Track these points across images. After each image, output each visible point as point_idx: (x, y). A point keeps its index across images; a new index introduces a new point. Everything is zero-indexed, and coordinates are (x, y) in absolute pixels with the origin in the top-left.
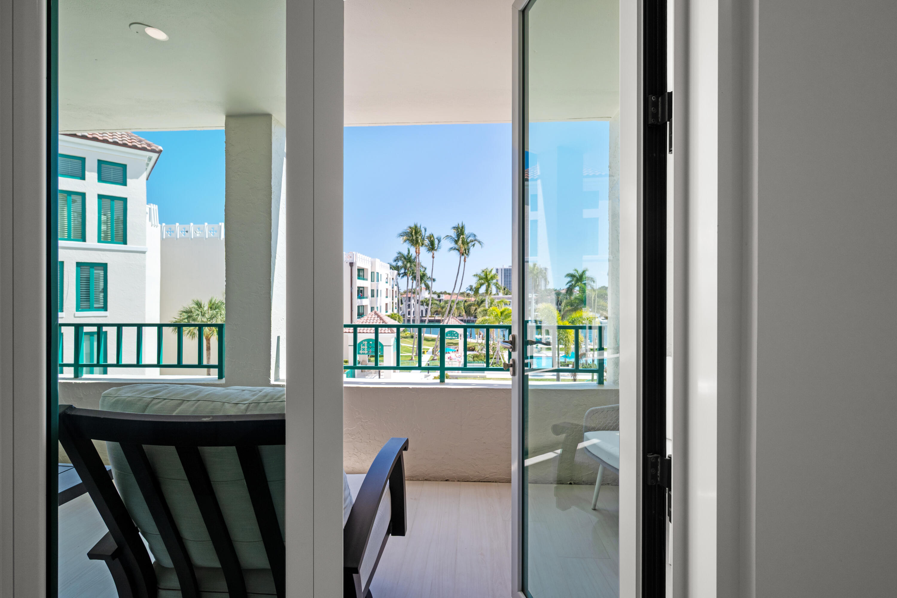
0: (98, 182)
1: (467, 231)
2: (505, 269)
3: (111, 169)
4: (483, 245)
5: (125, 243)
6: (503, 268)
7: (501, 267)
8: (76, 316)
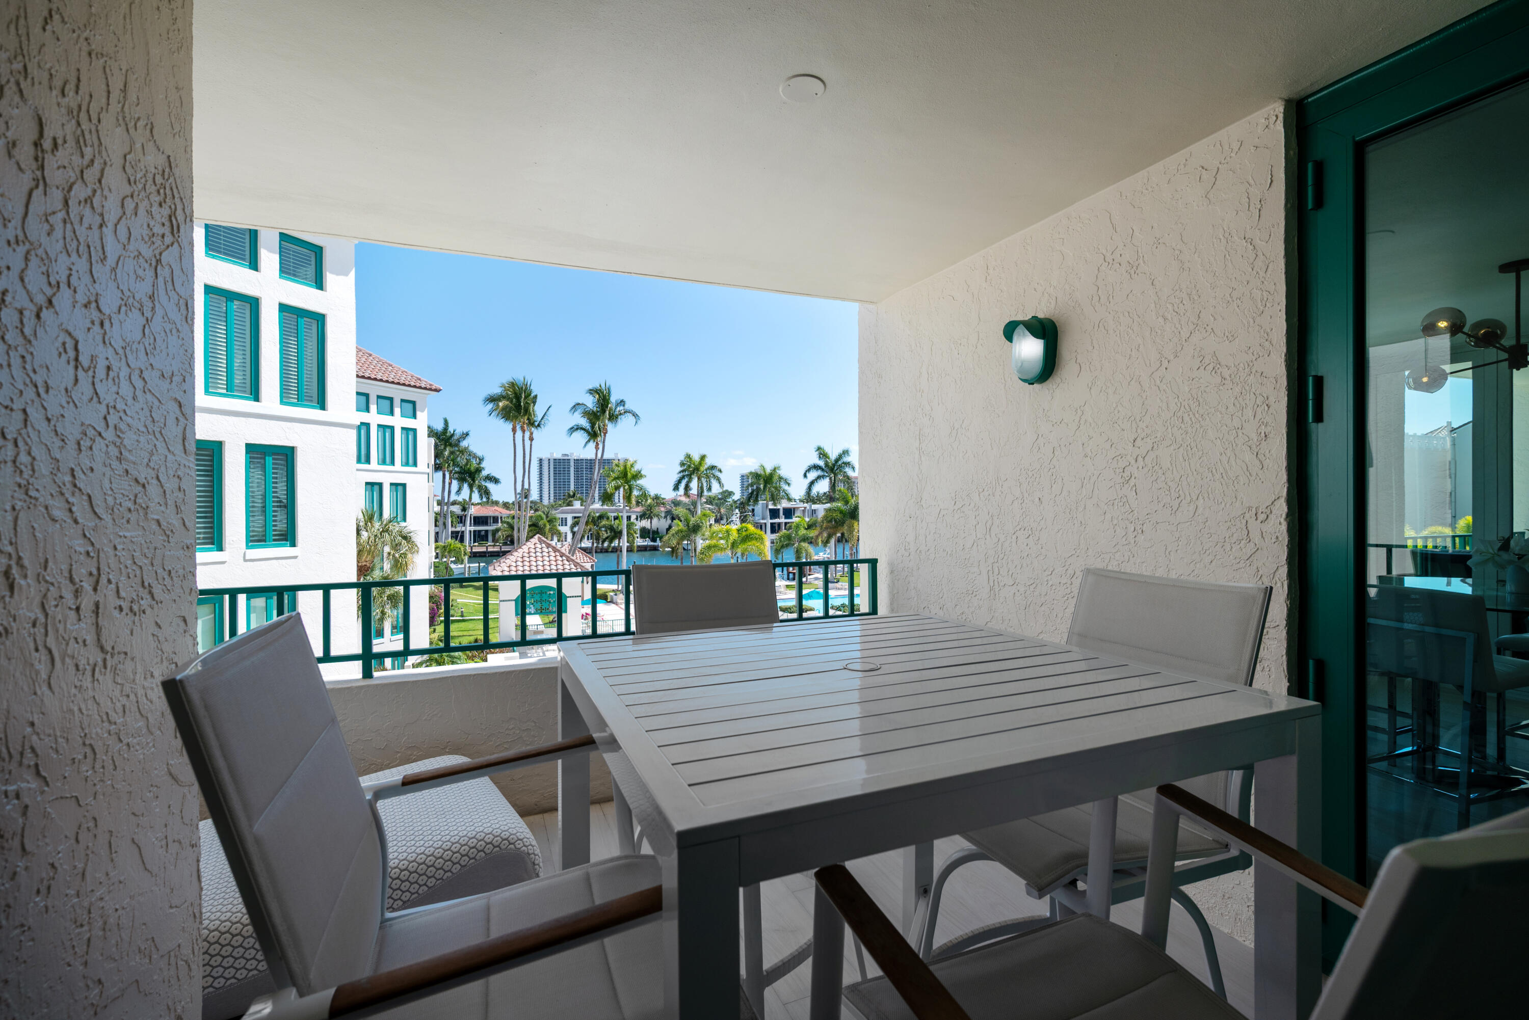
0: (281, 277)
1: (613, 399)
2: (555, 460)
3: (290, 250)
4: (639, 422)
5: (322, 406)
6: (552, 458)
7: (549, 456)
8: (247, 558)
